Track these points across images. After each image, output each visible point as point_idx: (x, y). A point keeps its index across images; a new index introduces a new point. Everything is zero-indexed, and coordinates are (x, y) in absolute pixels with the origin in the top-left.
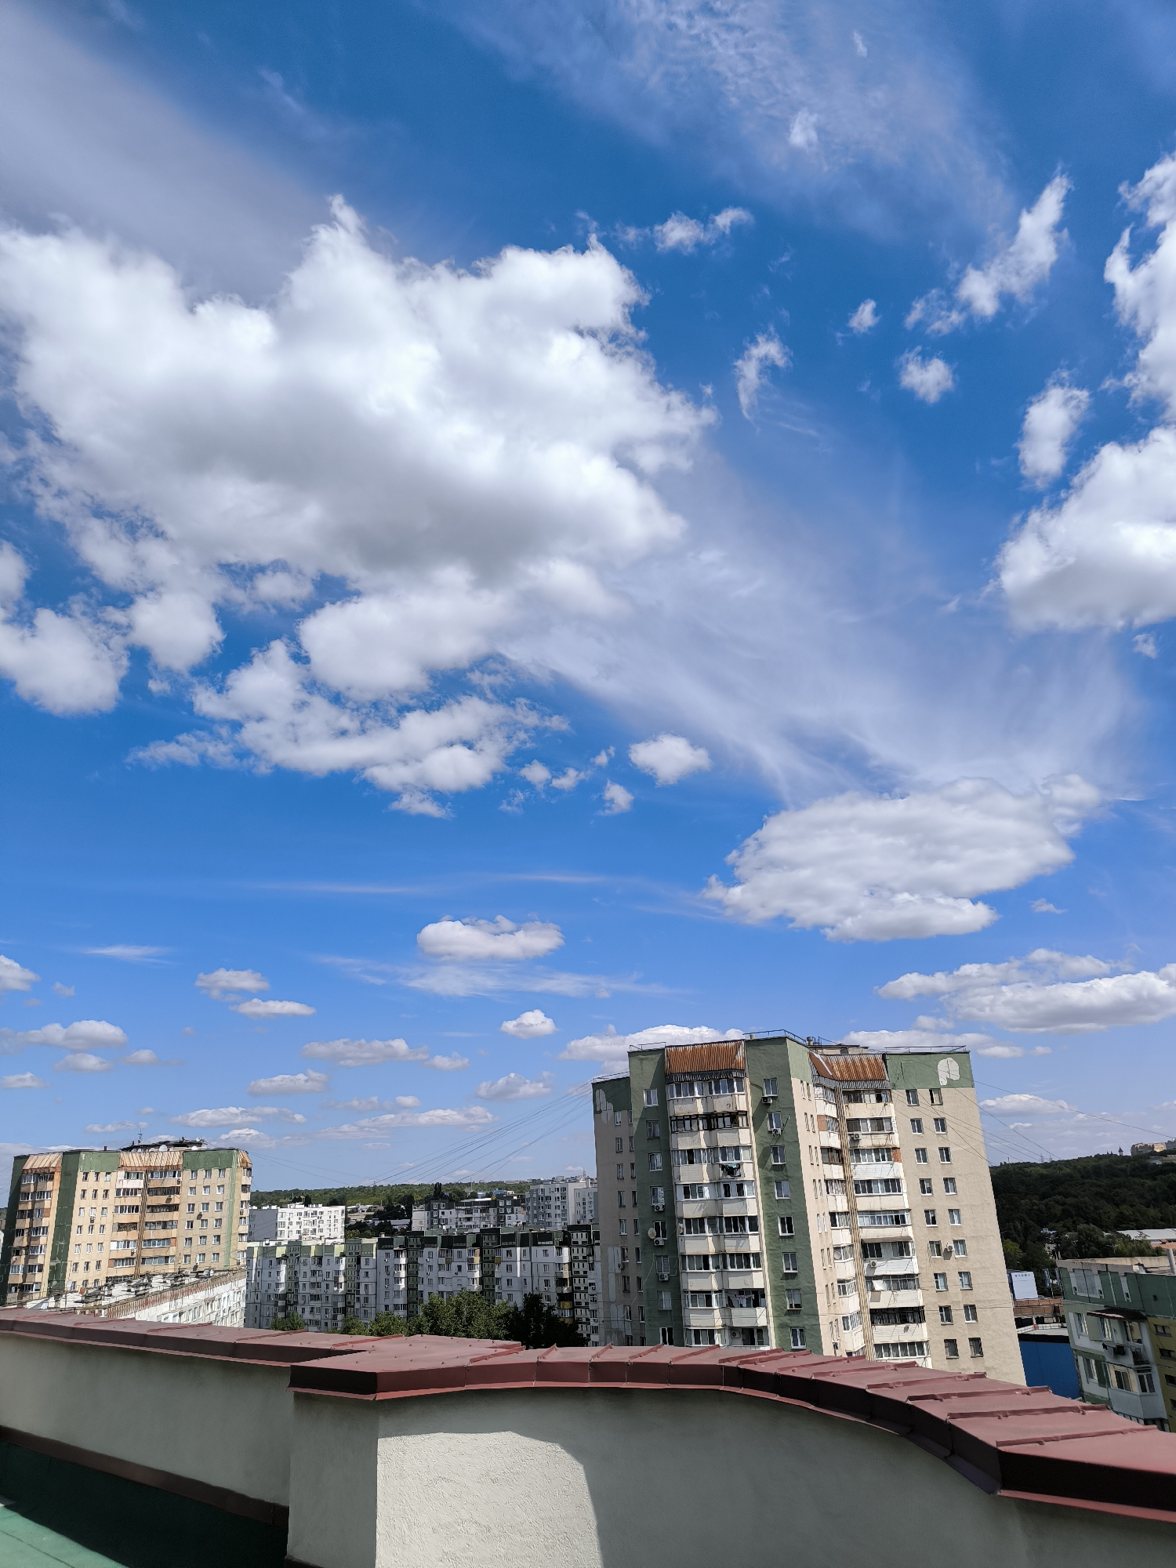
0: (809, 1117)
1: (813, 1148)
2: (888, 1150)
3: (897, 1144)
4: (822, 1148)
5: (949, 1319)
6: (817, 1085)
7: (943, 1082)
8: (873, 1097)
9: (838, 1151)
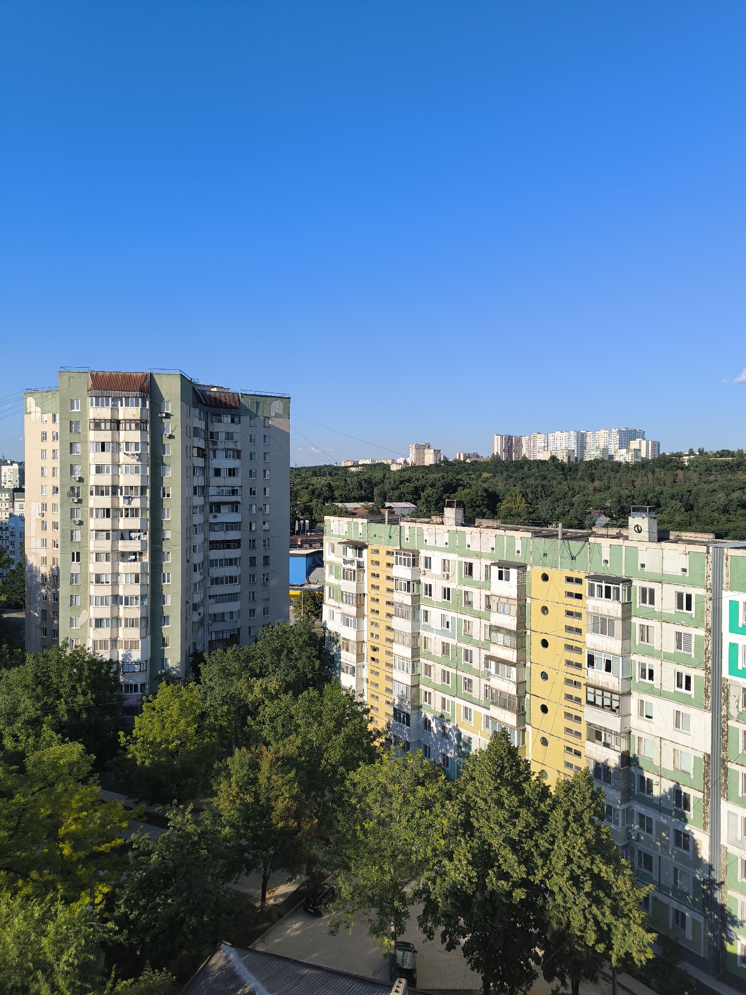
0: (188, 427)
1: (189, 447)
2: (233, 450)
3: (239, 448)
4: (193, 447)
5: (254, 547)
6: (195, 407)
7: (273, 414)
8: (230, 421)
9: (202, 449)
